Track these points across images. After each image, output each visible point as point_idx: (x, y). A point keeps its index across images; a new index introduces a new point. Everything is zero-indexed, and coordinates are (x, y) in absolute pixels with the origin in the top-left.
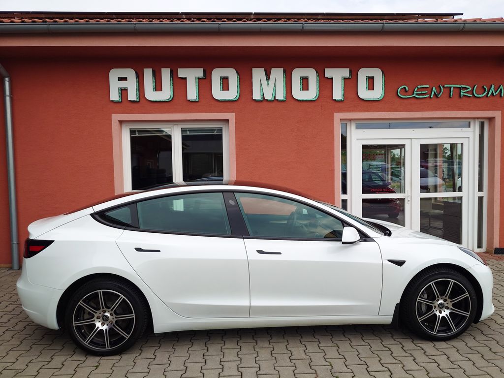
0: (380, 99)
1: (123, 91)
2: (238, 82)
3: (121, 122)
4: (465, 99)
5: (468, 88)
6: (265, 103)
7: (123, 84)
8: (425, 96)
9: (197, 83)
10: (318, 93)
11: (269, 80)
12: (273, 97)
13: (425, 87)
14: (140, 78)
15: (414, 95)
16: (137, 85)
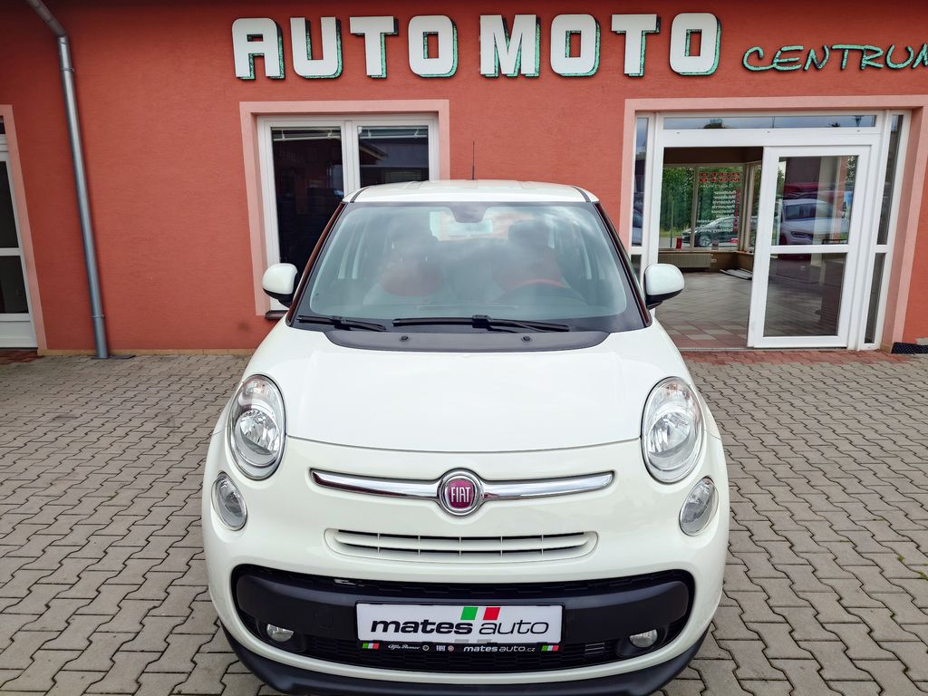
0: (709, 73)
1: (257, 59)
2: (455, 42)
3: (255, 116)
4: (870, 71)
5: (877, 52)
6: (502, 81)
7: (256, 48)
8: (794, 68)
9: (383, 44)
10: (597, 62)
11: (510, 37)
12: (517, 70)
13: (796, 50)
14: (285, 35)
15: (775, 65)
16: (281, 49)
